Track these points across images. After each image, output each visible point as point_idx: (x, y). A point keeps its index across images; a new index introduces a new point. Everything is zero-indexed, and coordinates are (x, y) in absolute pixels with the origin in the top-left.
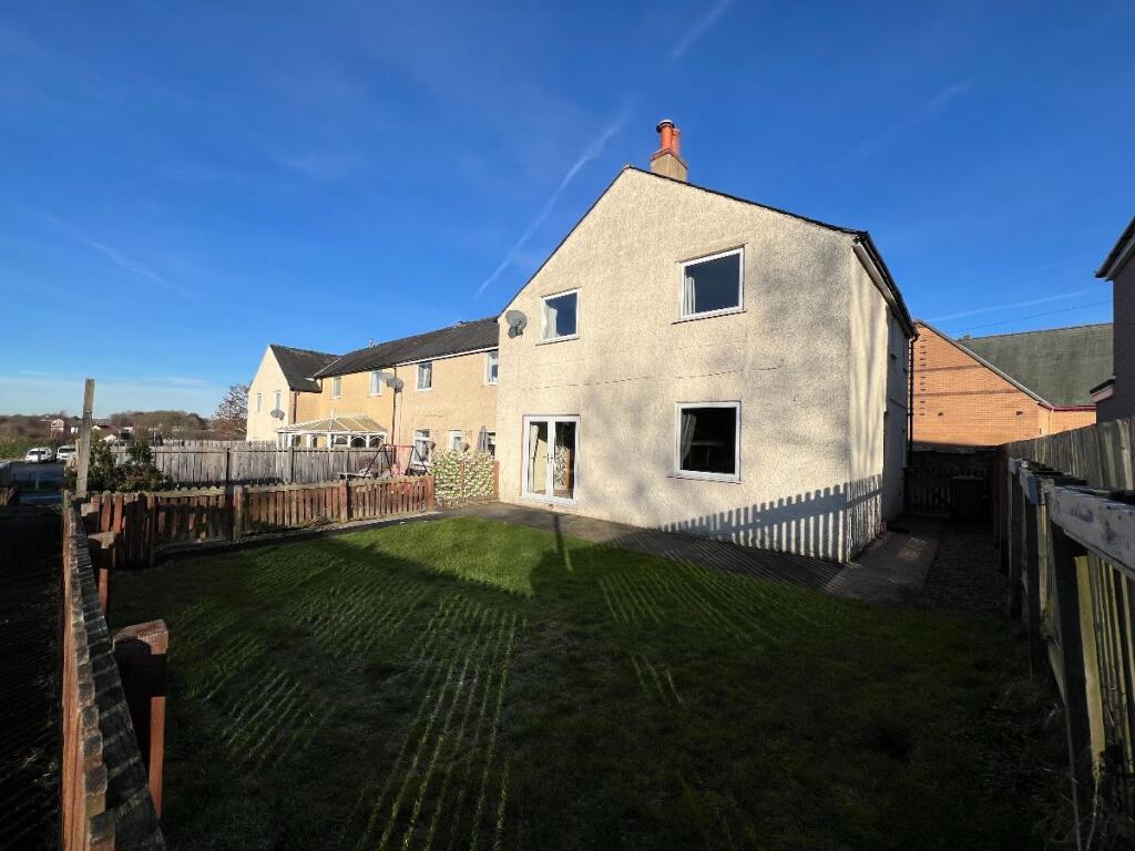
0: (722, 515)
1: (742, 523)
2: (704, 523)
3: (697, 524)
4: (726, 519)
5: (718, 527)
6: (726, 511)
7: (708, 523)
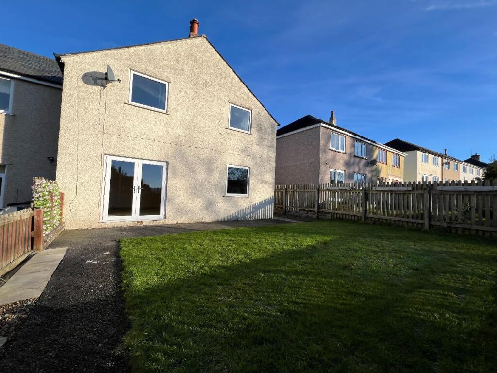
0: (243, 210)
1: (249, 211)
2: (237, 214)
3: (234, 215)
4: (244, 211)
5: (242, 215)
6: (244, 208)
7: (238, 214)
